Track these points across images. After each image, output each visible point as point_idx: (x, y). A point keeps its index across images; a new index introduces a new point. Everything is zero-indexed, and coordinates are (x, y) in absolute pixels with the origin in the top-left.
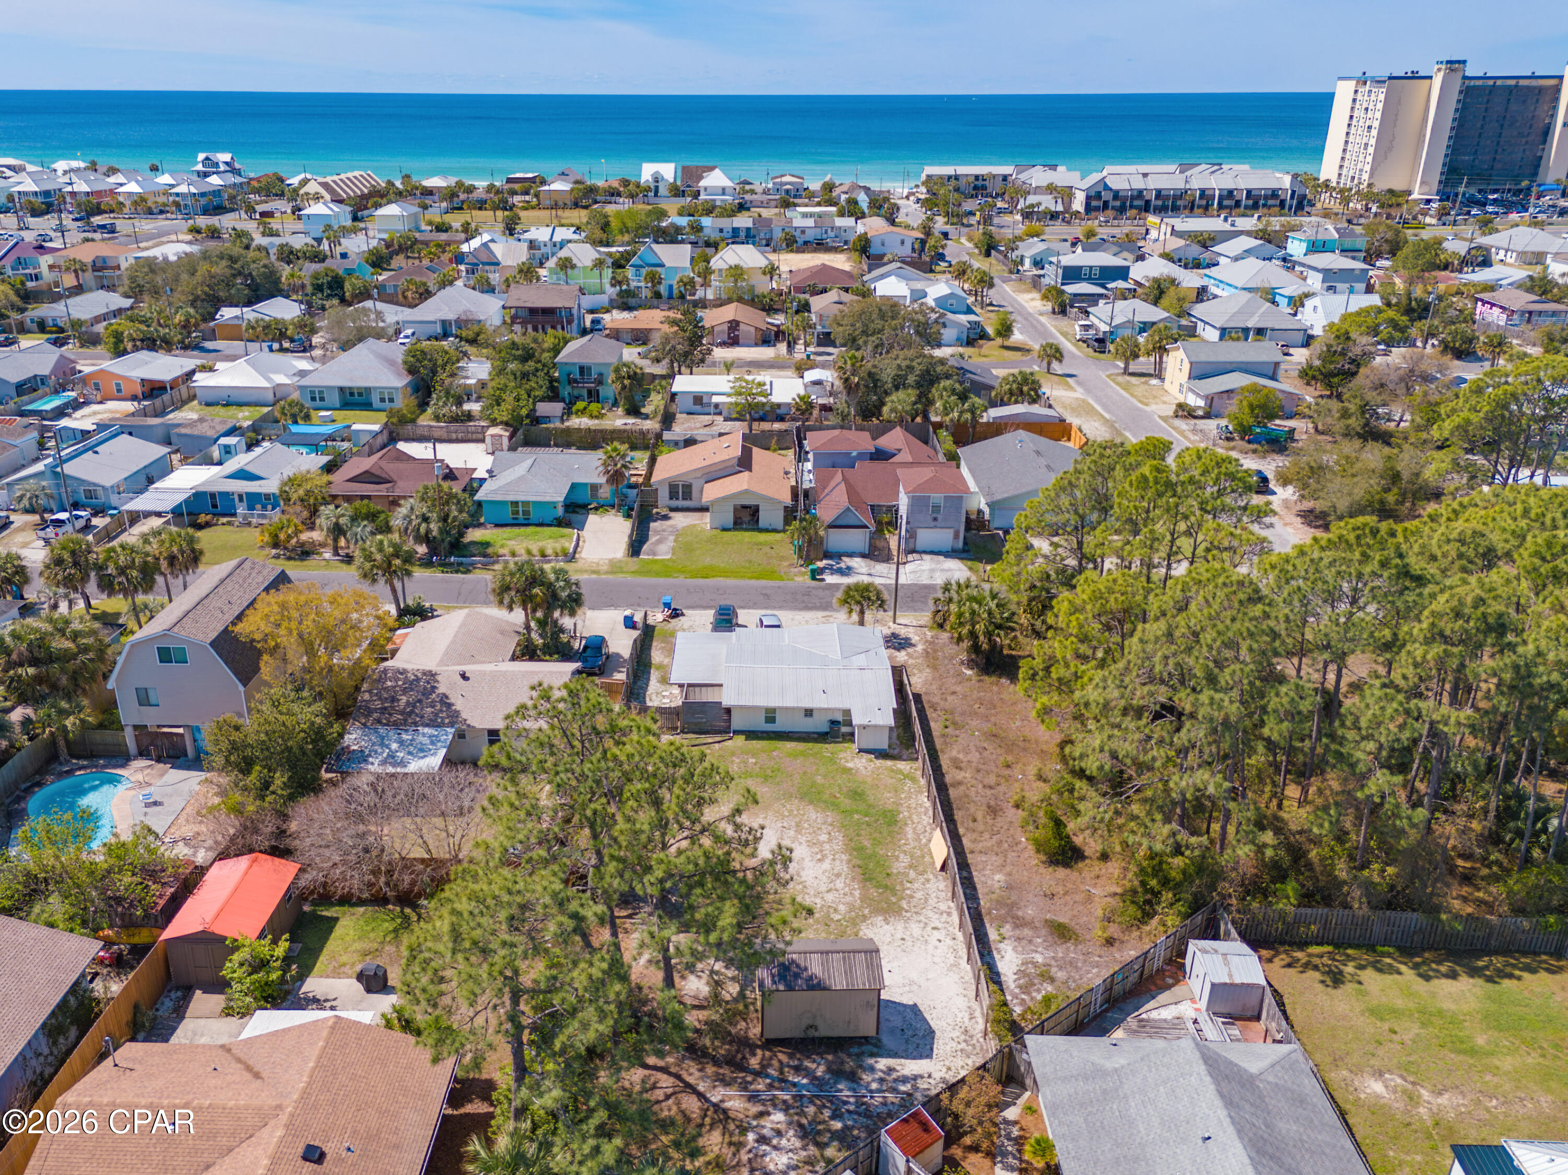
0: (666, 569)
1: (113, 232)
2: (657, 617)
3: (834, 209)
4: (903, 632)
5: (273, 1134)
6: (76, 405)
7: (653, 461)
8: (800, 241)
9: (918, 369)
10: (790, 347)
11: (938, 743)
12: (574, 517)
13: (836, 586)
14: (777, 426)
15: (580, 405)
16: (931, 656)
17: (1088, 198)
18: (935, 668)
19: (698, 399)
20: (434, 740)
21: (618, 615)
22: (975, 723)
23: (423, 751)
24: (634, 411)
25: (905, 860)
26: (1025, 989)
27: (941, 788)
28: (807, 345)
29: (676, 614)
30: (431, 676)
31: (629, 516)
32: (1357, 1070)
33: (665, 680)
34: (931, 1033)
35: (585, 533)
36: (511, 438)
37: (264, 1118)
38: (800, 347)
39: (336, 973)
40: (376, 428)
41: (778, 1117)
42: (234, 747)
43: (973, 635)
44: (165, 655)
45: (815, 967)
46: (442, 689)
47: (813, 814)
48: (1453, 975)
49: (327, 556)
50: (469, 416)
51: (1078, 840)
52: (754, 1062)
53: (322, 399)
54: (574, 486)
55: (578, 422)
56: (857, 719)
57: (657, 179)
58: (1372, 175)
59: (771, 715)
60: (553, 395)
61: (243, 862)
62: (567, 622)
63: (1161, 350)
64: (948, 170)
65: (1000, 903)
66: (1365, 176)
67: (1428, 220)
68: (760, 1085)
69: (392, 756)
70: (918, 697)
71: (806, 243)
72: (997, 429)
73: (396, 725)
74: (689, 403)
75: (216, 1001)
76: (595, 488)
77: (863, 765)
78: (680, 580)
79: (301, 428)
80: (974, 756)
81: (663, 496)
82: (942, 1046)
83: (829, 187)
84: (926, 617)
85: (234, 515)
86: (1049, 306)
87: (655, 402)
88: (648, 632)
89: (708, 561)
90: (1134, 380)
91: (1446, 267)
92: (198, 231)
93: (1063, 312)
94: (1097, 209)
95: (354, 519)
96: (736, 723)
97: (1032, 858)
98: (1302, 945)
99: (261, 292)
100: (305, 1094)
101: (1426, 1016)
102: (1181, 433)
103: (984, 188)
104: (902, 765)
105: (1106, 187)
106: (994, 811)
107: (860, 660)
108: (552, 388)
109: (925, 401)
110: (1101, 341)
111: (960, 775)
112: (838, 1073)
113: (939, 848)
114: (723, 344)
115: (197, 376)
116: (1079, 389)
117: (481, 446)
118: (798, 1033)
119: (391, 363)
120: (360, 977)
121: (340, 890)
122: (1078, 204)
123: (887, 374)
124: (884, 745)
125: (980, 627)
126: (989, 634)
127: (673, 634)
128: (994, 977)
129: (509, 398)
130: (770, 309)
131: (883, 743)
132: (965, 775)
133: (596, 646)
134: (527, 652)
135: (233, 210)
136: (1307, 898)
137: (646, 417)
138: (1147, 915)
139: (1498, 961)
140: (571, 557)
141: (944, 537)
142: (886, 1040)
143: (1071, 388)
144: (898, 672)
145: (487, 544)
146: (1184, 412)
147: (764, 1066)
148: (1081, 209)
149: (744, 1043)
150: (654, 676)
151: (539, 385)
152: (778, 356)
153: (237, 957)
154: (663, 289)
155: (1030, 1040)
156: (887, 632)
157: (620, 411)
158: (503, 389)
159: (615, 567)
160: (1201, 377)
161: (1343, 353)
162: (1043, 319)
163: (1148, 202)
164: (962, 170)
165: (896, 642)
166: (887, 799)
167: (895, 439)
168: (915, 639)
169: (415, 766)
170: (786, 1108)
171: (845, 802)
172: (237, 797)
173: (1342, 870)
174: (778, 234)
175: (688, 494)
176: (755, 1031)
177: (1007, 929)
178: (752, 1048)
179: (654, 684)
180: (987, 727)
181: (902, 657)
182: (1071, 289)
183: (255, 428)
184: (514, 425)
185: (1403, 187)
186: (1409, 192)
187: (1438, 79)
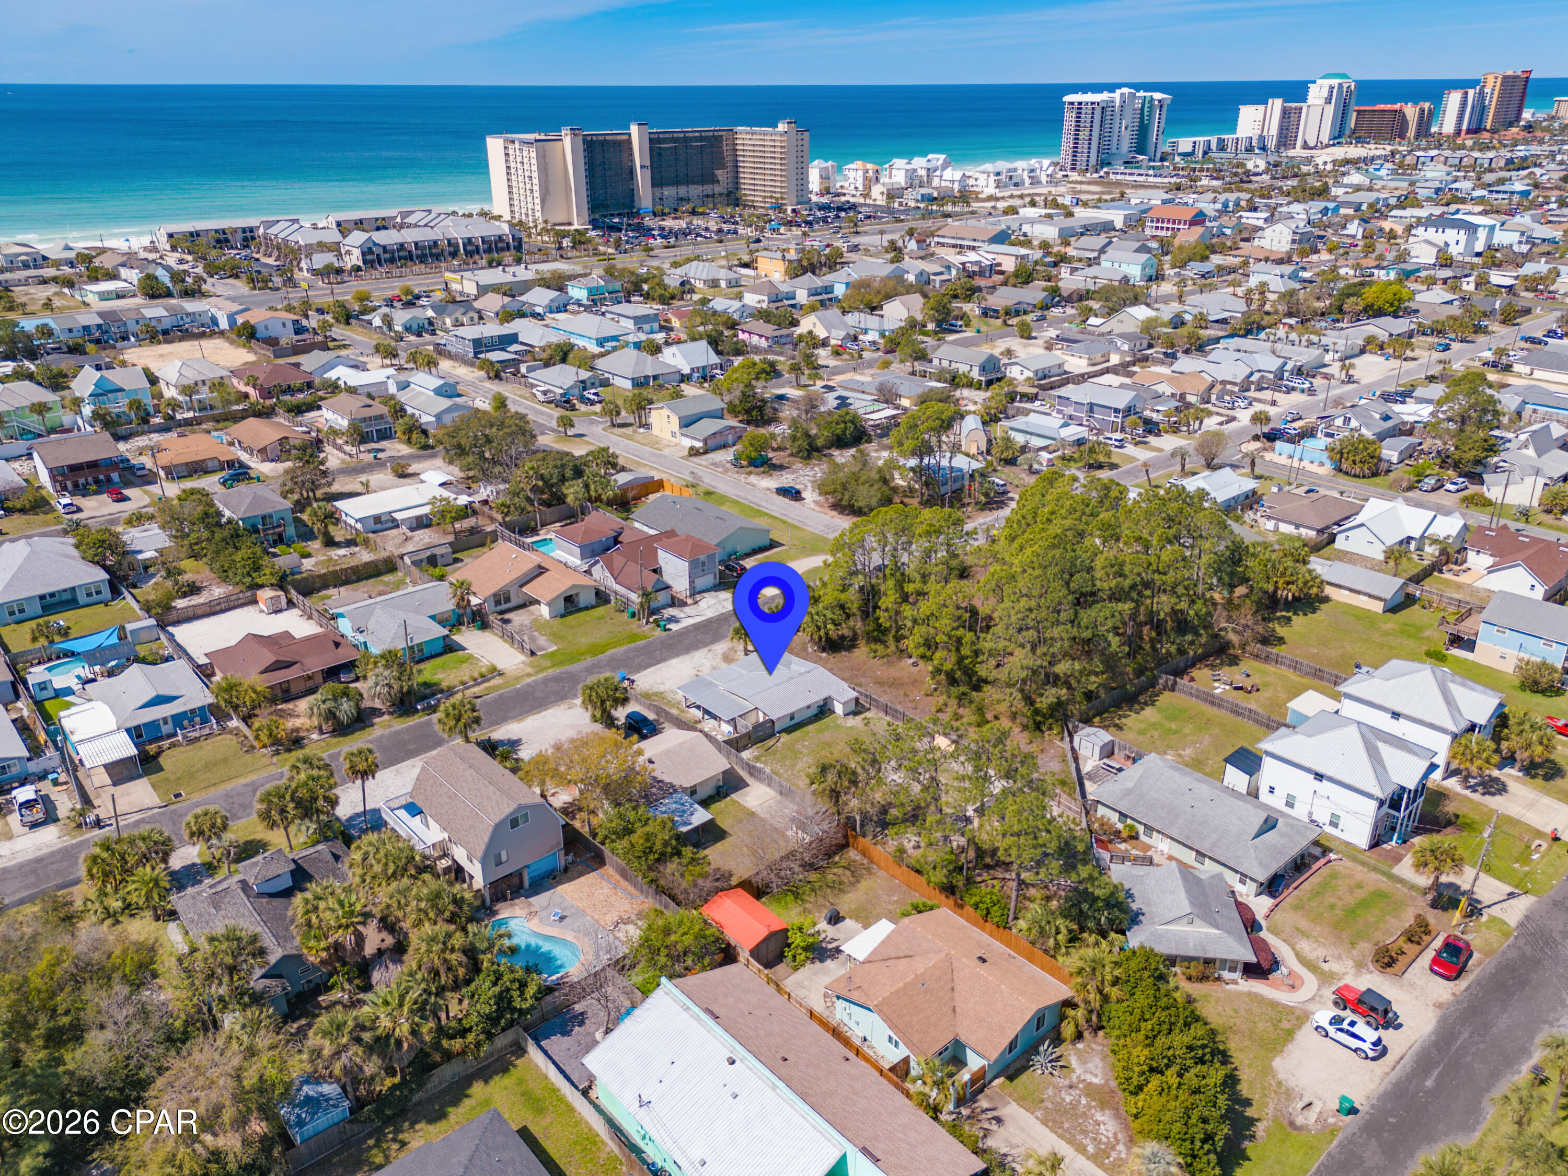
3: (122, 283)
17: (363, 254)
19: (377, 519)
23: (685, 812)
24: (331, 543)
29: (630, 681)
31: (480, 629)
35: (473, 651)
44: (515, 823)
48: (1142, 708)
53: (21, 611)
58: (543, 212)
63: (642, 408)
66: (538, 214)
89: (586, 641)
90: (625, 431)
94: (372, 262)
101: (1152, 727)
103: (227, 240)
105: (375, 244)
117: (257, 608)
140: (498, 672)
141: (709, 580)
146: (695, 451)
152: (344, 461)
157: (318, 545)
160: (687, 426)
185: (565, 220)
186: (570, 224)
187: (567, 142)
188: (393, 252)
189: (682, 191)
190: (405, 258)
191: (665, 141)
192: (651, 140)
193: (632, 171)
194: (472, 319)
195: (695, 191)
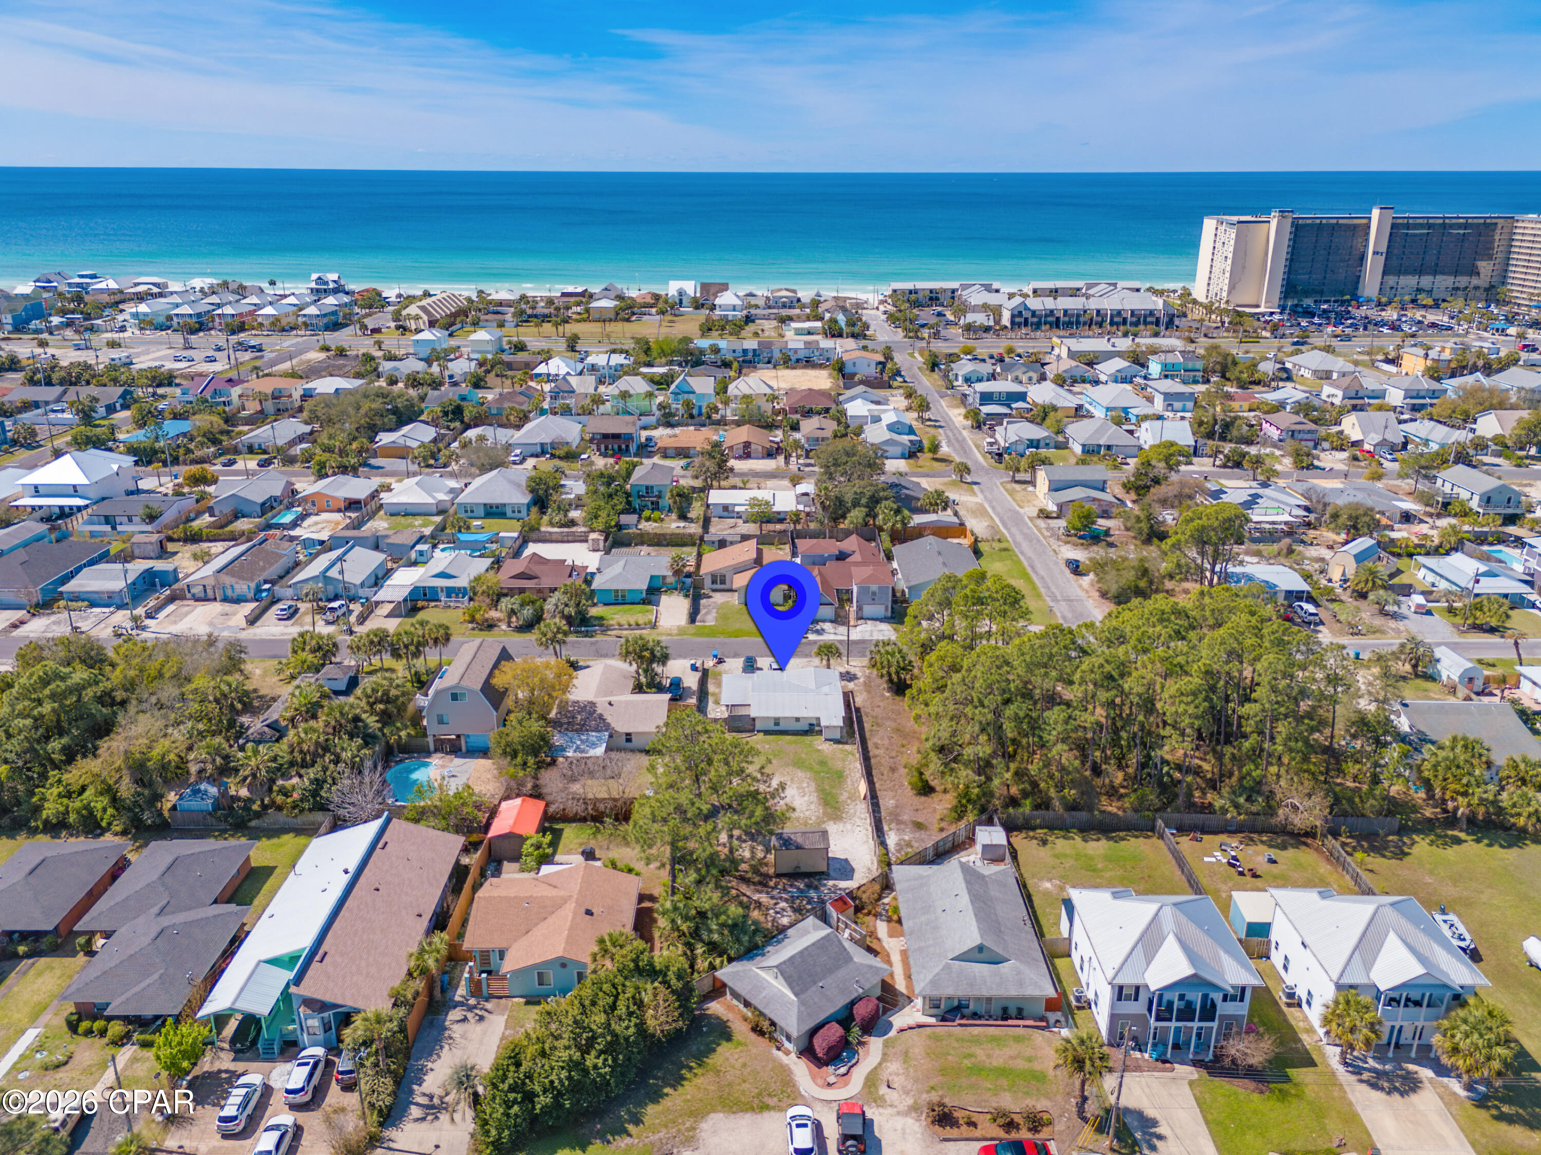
0: (712, 632)
1: (261, 350)
2: (710, 663)
3: (818, 324)
4: (853, 670)
5: (571, 906)
6: (303, 517)
7: (699, 556)
8: (794, 358)
9: (868, 494)
10: (787, 459)
11: (868, 735)
12: (653, 598)
13: (815, 642)
14: (779, 527)
15: (647, 513)
16: (867, 685)
17: (1013, 316)
18: (869, 692)
19: (726, 508)
20: (599, 739)
21: (687, 663)
22: (888, 723)
23: (594, 745)
24: (683, 517)
25: (846, 795)
26: (899, 851)
27: (866, 759)
28: (798, 457)
29: (721, 661)
30: (593, 704)
31: (687, 596)
32: (1041, 879)
33: (717, 702)
34: (853, 870)
35: (660, 608)
36: (606, 540)
37: (565, 900)
38: (793, 459)
39: (569, 852)
40: (515, 535)
41: (783, 904)
42: (508, 745)
43: (889, 674)
44: (455, 697)
45: (800, 840)
46: (599, 711)
47: (800, 774)
48: (1098, 840)
49: (504, 627)
50: (572, 523)
51: (932, 783)
52: (772, 884)
53: (473, 512)
54: (652, 577)
55: (645, 526)
56: (823, 723)
57: (681, 293)
58: (1229, 292)
59: (777, 722)
60: (629, 509)
61: (518, 801)
62: (658, 669)
63: (1033, 468)
64: (909, 286)
65: (890, 814)
66: (1225, 294)
67: (1264, 334)
68: (775, 892)
69: (578, 747)
70: (858, 710)
71: (798, 361)
72: (918, 533)
73: (577, 731)
74: (720, 511)
75: (515, 866)
76: (664, 577)
77: (826, 748)
78: (721, 639)
79: (463, 537)
80: (886, 742)
81: (708, 582)
82: (856, 876)
83: (816, 303)
84: (865, 661)
85: (438, 600)
86: (969, 423)
87: (696, 510)
88: (705, 673)
89: (737, 626)
90: (1017, 487)
91: (1257, 383)
92: (328, 349)
93: (979, 427)
94: (1019, 324)
95: (522, 605)
96: (758, 726)
97: (909, 792)
98: (1034, 829)
99: (404, 418)
100: (580, 892)
101: (1078, 857)
102: (1040, 530)
103: (937, 299)
104: (848, 747)
105: (1026, 308)
106: (893, 770)
107: (826, 689)
108: (629, 503)
109: (871, 514)
110: (1000, 455)
111: (877, 752)
112: (809, 886)
113: (863, 788)
114: (739, 458)
115: (382, 495)
116: (980, 495)
117: (585, 545)
118: (791, 871)
119: (518, 485)
120: (583, 853)
121: (571, 813)
122: (1006, 320)
123: (849, 498)
124: (838, 736)
125: (893, 670)
126: (897, 673)
127: (720, 674)
128: (883, 844)
129: (603, 514)
130: (770, 426)
131: (837, 735)
132: (880, 752)
133: (676, 684)
134: (639, 688)
135: (347, 325)
136: (1037, 807)
137: (691, 521)
138: (960, 818)
139: (1122, 834)
140: (654, 626)
141: (880, 610)
142: (832, 873)
143: (974, 494)
144: (848, 697)
145: (601, 618)
146: (1044, 515)
147: (776, 884)
148: (1008, 325)
149: (767, 876)
150: (711, 700)
151: (619, 502)
152: (778, 468)
153: (529, 842)
154: (695, 412)
155: (894, 867)
156: (843, 670)
157: (674, 516)
158: (599, 508)
159: (681, 631)
160: (1056, 490)
161: (1146, 474)
162: (965, 433)
163: (1058, 319)
164: (920, 285)
165: (848, 677)
166: (839, 765)
167: (852, 543)
168: (859, 674)
169: (592, 753)
170: (786, 900)
171: (817, 767)
172: (512, 770)
173: (1052, 793)
174: (777, 355)
175: (723, 582)
176: (771, 871)
177: (893, 826)
178: (771, 878)
179: (711, 705)
180: (894, 725)
181: (851, 686)
182: (986, 409)
183: (433, 536)
184: (607, 533)
185: (1253, 302)
186: (1258, 306)
187: (1274, 223)
188: (1040, 317)
189: (1426, 281)
190: (1051, 324)
191: (1416, 226)
192: (1393, 226)
193: (1362, 258)
194: (1030, 379)
195: (1444, 282)
